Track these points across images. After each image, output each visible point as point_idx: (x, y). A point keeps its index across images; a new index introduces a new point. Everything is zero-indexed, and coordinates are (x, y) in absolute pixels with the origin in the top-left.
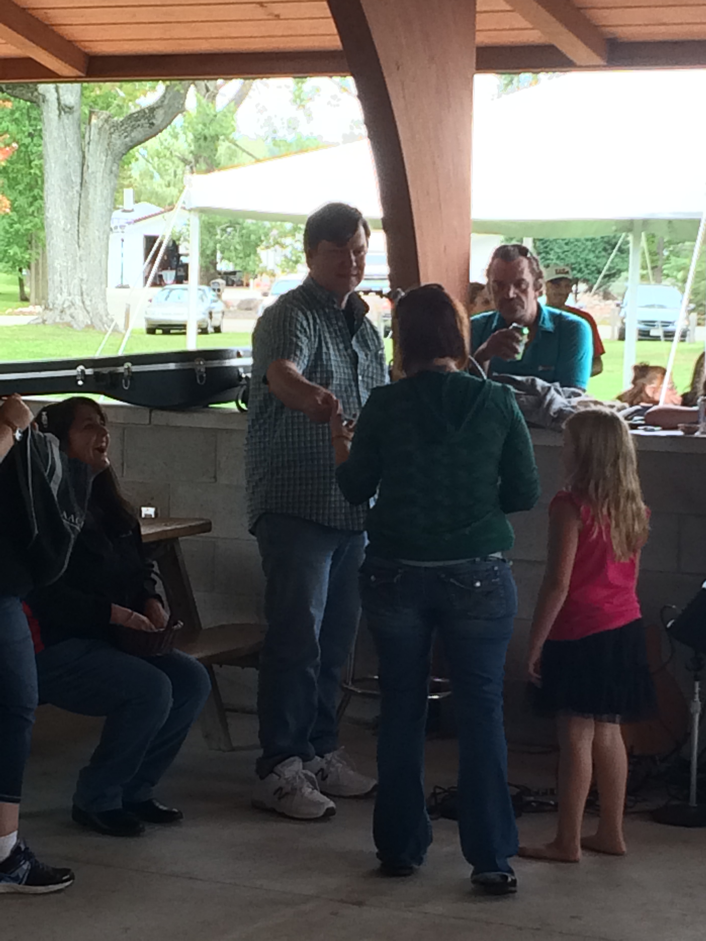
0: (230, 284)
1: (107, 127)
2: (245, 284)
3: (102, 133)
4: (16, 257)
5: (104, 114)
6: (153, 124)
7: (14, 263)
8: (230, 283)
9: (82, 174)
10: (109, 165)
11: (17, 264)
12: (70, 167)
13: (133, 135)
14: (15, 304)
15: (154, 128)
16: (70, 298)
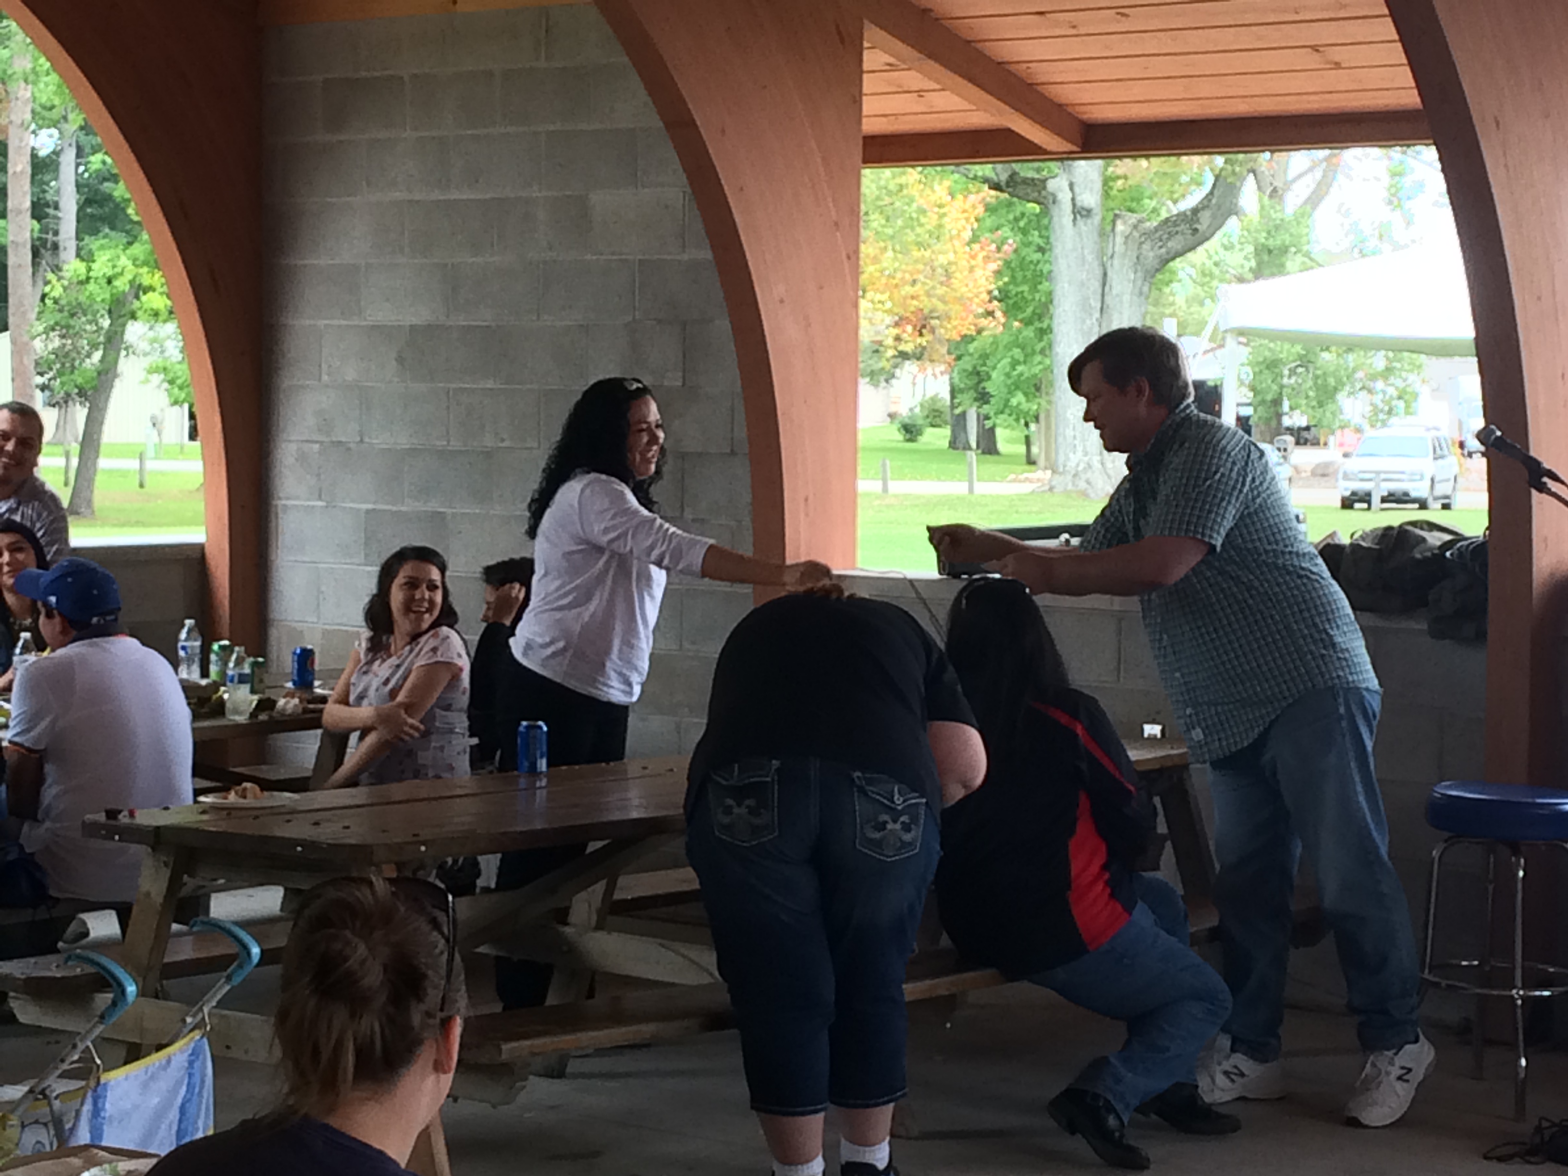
0: (1300, 442)
1: (1136, 234)
2: (1322, 442)
3: (1130, 242)
4: (1021, 407)
5: (1133, 218)
6: (1196, 230)
7: (1018, 415)
8: (1302, 441)
9: (1103, 295)
10: (1139, 283)
11: (1021, 416)
12: (1088, 288)
13: (1170, 244)
14: (1020, 468)
15: (1198, 235)
16: (1086, 459)
